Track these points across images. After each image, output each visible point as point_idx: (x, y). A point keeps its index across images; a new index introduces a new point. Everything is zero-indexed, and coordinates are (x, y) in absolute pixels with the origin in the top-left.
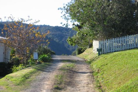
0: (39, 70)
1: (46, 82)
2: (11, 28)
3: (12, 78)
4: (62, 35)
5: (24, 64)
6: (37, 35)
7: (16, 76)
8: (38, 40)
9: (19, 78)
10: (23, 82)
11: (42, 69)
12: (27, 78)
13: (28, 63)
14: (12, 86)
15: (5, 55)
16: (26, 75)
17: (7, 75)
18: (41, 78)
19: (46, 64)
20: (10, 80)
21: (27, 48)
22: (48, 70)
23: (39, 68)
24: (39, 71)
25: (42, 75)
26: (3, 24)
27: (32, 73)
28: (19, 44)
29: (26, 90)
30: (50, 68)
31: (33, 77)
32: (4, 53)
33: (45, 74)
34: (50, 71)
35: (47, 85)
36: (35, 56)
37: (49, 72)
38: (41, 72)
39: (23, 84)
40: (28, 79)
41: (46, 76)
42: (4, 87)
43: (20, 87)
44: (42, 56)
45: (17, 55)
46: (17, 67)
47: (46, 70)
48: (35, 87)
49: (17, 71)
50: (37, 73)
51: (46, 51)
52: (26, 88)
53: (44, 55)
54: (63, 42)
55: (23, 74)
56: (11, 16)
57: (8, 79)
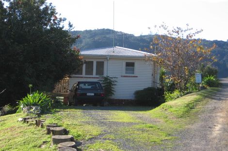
0: (206, 97)
1: (218, 114)
2: (163, 40)
3: (171, 107)
4: (223, 52)
5: (181, 89)
6: (199, 49)
7: (176, 106)
8: (200, 57)
9: (181, 108)
10: (187, 113)
11: (210, 96)
12: (191, 108)
13: (186, 88)
14: (173, 118)
15: (154, 77)
16: (189, 104)
17: (163, 104)
18: (210, 109)
19: (214, 90)
20: (169, 111)
21: (186, 68)
22: (218, 98)
23: (206, 95)
24: (207, 99)
25: (212, 103)
26: (144, 38)
27: (197, 101)
28: (175, 62)
29: (193, 124)
30: (221, 94)
31: (200, 107)
32: (152, 75)
33: (216, 103)
34: (222, 98)
35: (221, 117)
36: (198, 78)
37: (220, 99)
38: (210, 100)
39: (188, 117)
40: (193, 110)
41: (217, 106)
42: (162, 120)
43: (183, 119)
44: (207, 79)
45: (171, 77)
46: (171, 93)
47: (216, 98)
48: (205, 120)
49: (172, 99)
50: (204, 102)
51: (212, 72)
52: (193, 122)
53: (210, 76)
54: (224, 61)
55: (186, 102)
56: (163, 24)
57: (166, 110)
